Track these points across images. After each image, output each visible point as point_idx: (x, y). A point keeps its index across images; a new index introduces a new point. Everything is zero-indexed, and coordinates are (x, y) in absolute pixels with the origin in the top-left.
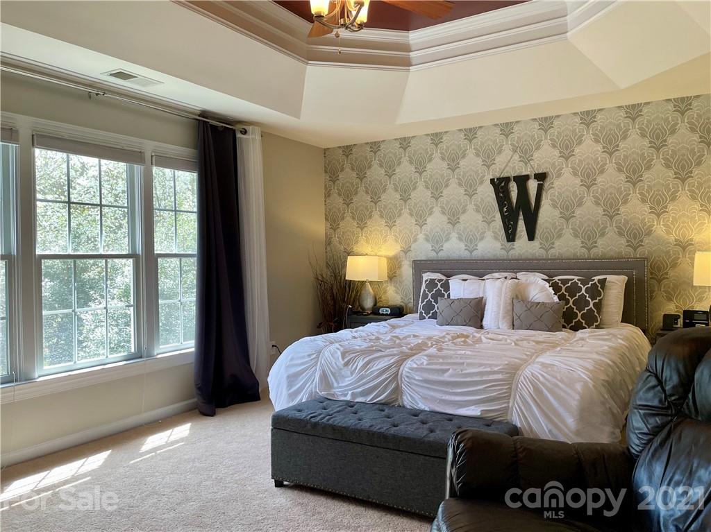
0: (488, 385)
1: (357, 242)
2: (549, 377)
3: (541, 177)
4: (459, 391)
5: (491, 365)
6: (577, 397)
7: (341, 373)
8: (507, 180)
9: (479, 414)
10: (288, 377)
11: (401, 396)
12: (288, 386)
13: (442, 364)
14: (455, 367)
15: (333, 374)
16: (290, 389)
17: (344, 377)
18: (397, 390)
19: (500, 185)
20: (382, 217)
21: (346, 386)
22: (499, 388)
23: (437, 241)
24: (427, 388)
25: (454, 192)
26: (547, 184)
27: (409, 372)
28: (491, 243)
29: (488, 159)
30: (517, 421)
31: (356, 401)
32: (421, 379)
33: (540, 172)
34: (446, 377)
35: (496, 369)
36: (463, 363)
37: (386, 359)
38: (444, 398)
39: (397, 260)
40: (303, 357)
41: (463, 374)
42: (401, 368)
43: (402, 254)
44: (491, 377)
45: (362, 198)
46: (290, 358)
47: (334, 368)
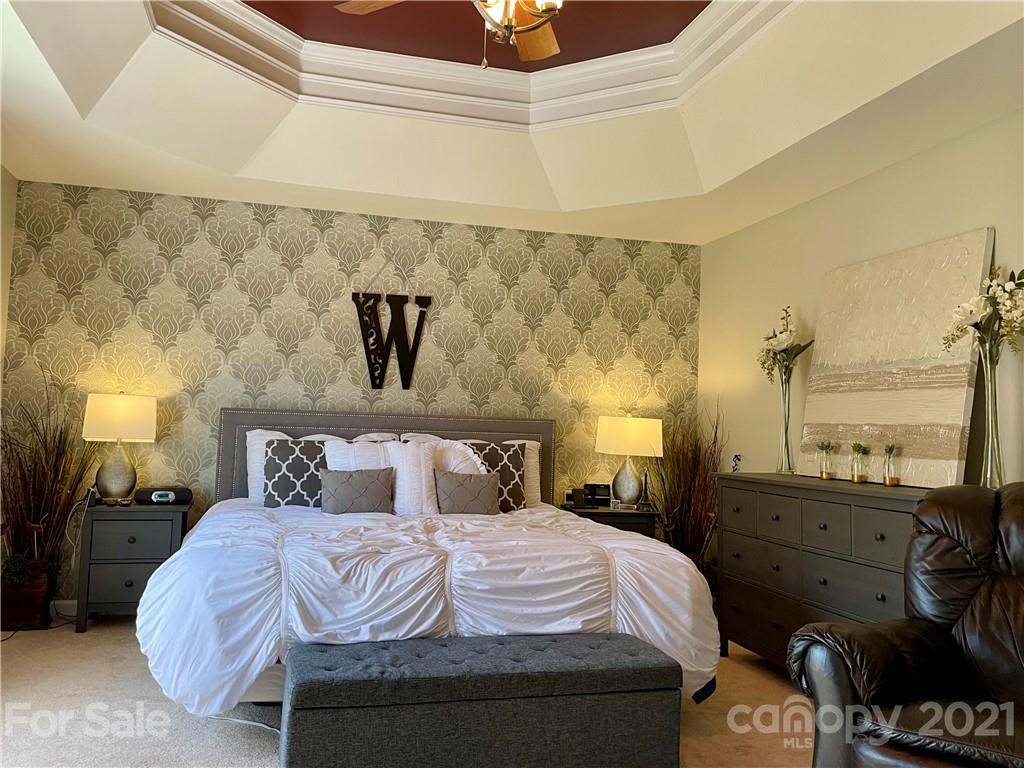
0: (585, 584)
1: (84, 369)
2: (649, 565)
3: (424, 302)
4: (545, 598)
5: (576, 557)
6: (687, 587)
7: (336, 596)
8: (377, 298)
9: (580, 627)
10: (218, 618)
11: (453, 620)
12: (221, 634)
13: (511, 561)
14: (533, 565)
15: (321, 600)
16: (223, 642)
17: (342, 602)
18: (448, 612)
19: (366, 305)
20: (146, 327)
21: (356, 616)
22: (596, 587)
23: (255, 378)
24: (495, 600)
25: (290, 303)
26: (430, 312)
27: (461, 580)
28: (348, 387)
29: (350, 265)
30: (623, 626)
31: (379, 640)
32: (486, 587)
33: (423, 294)
34: (521, 580)
35: (585, 561)
36: (540, 558)
37: (416, 563)
38: (525, 612)
39: (175, 405)
40: (245, 576)
41: (546, 573)
42: (447, 575)
43: (186, 396)
44: (583, 574)
45: (103, 288)
46: (211, 579)
47: (322, 590)
